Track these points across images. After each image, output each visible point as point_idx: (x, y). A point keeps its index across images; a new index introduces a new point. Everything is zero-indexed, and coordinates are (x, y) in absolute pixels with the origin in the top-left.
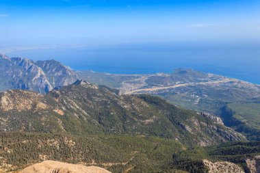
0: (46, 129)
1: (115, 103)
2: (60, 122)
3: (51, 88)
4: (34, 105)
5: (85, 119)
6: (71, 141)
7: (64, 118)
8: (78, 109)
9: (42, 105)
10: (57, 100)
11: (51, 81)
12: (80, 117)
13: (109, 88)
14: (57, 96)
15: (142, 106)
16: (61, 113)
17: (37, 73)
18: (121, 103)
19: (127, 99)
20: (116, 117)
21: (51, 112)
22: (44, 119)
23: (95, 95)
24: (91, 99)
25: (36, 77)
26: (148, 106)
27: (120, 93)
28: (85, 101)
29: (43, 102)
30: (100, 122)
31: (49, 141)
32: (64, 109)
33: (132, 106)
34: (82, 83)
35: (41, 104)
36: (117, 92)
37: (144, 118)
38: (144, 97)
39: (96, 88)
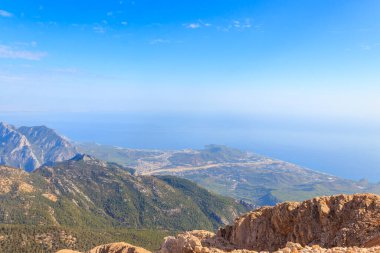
0: (31, 221)
1: (131, 186)
2: (51, 211)
3: (38, 165)
4: (15, 187)
5: (88, 208)
6: (70, 237)
7: (58, 205)
8: (77, 194)
9: (26, 187)
10: (48, 181)
11: (38, 155)
12: (80, 204)
13: (121, 167)
14: (48, 175)
15: (166, 190)
16: (53, 198)
17: (19, 143)
18: (139, 185)
19: (147, 181)
20: (131, 205)
21: (39, 197)
22: (27, 206)
23: (103, 174)
24: (97, 180)
25: (17, 149)
26: (173, 191)
27: (136, 174)
28: (89, 182)
29: (28, 183)
30: (107, 212)
31: (38, 236)
32: (58, 192)
33: (153, 191)
34: (85, 158)
35: (26, 185)
36: (132, 171)
37: (168, 208)
38: (168, 180)
39: (105, 165)
